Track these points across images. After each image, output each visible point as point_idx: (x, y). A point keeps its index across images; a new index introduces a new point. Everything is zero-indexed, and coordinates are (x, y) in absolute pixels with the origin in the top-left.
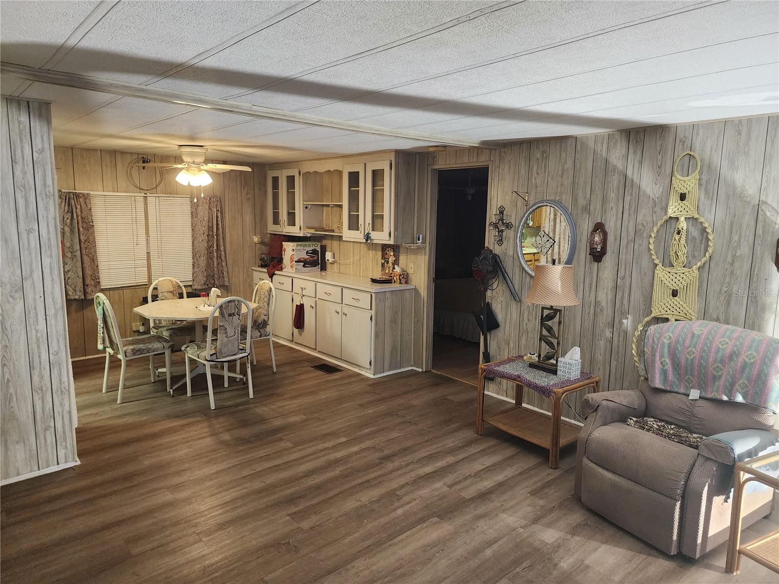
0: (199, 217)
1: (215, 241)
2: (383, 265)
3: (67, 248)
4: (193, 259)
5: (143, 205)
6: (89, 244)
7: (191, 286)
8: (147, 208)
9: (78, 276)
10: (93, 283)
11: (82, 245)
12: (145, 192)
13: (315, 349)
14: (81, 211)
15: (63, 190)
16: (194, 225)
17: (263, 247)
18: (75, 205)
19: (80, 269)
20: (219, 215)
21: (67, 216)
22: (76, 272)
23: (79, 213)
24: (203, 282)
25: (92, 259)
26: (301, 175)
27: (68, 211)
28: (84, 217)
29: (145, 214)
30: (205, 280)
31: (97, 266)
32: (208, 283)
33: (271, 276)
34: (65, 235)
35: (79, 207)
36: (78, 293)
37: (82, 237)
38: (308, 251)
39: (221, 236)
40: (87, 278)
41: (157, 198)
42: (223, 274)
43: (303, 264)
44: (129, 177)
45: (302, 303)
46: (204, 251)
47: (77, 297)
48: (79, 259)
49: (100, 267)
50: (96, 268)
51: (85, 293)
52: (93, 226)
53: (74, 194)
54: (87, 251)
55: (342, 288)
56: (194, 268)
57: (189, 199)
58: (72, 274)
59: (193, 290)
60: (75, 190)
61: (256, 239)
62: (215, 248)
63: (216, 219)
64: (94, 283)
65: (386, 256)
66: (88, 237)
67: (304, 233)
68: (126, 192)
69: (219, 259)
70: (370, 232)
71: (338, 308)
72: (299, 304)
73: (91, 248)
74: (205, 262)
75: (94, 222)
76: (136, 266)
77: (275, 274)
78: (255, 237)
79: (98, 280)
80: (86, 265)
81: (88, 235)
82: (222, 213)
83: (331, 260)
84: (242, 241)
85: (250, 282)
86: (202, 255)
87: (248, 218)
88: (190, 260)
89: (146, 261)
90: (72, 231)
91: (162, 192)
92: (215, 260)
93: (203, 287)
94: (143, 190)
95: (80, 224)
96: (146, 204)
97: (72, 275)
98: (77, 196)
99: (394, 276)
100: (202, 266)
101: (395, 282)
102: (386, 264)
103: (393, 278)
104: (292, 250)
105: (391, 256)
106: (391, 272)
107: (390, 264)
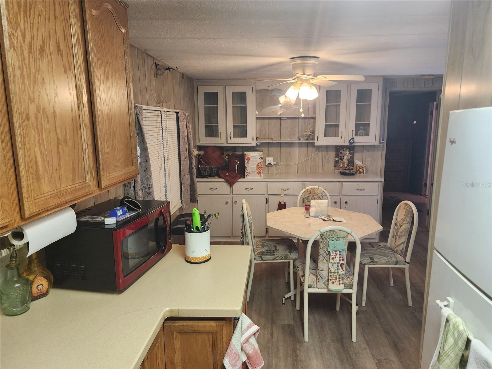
2: (336, 162)
26: (254, 91)
33: (231, 184)
45: (284, 201)
55: (341, 182)
65: (340, 155)
67: (256, 143)
70: (354, 136)
71: (337, 199)
77: (236, 182)
83: (273, 163)
99: (360, 168)
100: (187, 185)
101: (360, 173)
102: (340, 161)
103: (359, 170)
104: (259, 159)
105: (346, 154)
106: (346, 166)
107: (345, 160)
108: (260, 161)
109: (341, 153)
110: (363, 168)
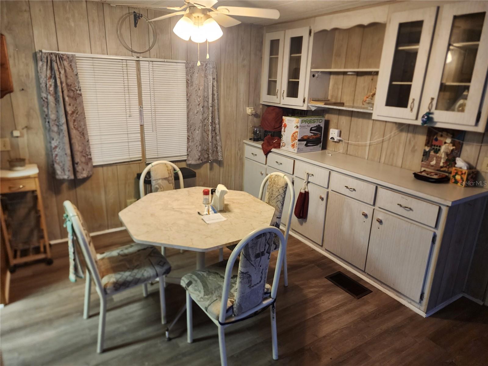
0: (195, 86)
1: (210, 113)
2: (426, 154)
3: (53, 120)
4: (188, 132)
5: (135, 71)
6: (77, 116)
7: (185, 161)
8: (140, 74)
9: (66, 154)
10: (83, 159)
11: (69, 118)
12: (138, 56)
13: (322, 246)
14: (66, 77)
15: (44, 51)
16: (189, 95)
17: (255, 119)
18: (58, 69)
19: (67, 147)
20: (215, 83)
21: (50, 83)
22: (64, 149)
23: (63, 79)
24: (197, 157)
25: (82, 133)
26: (312, 34)
27: (51, 77)
28: (70, 84)
29: (138, 82)
30: (199, 154)
31: (88, 141)
32: (202, 158)
33: (267, 153)
34: (49, 106)
35: (62, 72)
36: (67, 173)
37: (69, 109)
38: (312, 128)
39: (216, 108)
40: (77, 155)
41: (151, 63)
42: (217, 148)
43: (305, 142)
44: (120, 37)
45: (307, 190)
46: (198, 124)
47: (66, 177)
48: (66, 134)
49: (91, 142)
50: (86, 143)
51: (75, 172)
52: (81, 95)
53: (56, 55)
54: (76, 123)
55: (377, 186)
56: (188, 142)
57: (184, 65)
58: (60, 150)
59: (187, 165)
60: (59, 51)
61: (249, 111)
62: (211, 121)
63: (211, 89)
64: (86, 160)
65: (434, 143)
66: (76, 107)
67: (308, 106)
68: (116, 55)
69: (213, 132)
70: (433, 110)
71: (368, 210)
72: (303, 191)
73: (80, 121)
74: (200, 136)
75: (82, 91)
76: (129, 140)
77: (271, 152)
78: (248, 108)
79: (89, 157)
80: (74, 141)
81: (75, 106)
82: (217, 81)
83: (336, 138)
84: (235, 113)
85: (240, 156)
86: (197, 128)
87: (243, 87)
88: (185, 134)
89: (139, 135)
90: (57, 100)
91: (156, 56)
92: (210, 133)
93: (198, 162)
94: (135, 52)
95: (66, 92)
96: (138, 70)
97: (59, 152)
98: (61, 58)
99: (457, 173)
100: (196, 140)
101: (456, 182)
102: (432, 153)
103: (454, 176)
104: (295, 127)
105: (445, 143)
106: (441, 164)
107: (442, 153)
108: (295, 130)
109: (436, 140)
110: (462, 174)
